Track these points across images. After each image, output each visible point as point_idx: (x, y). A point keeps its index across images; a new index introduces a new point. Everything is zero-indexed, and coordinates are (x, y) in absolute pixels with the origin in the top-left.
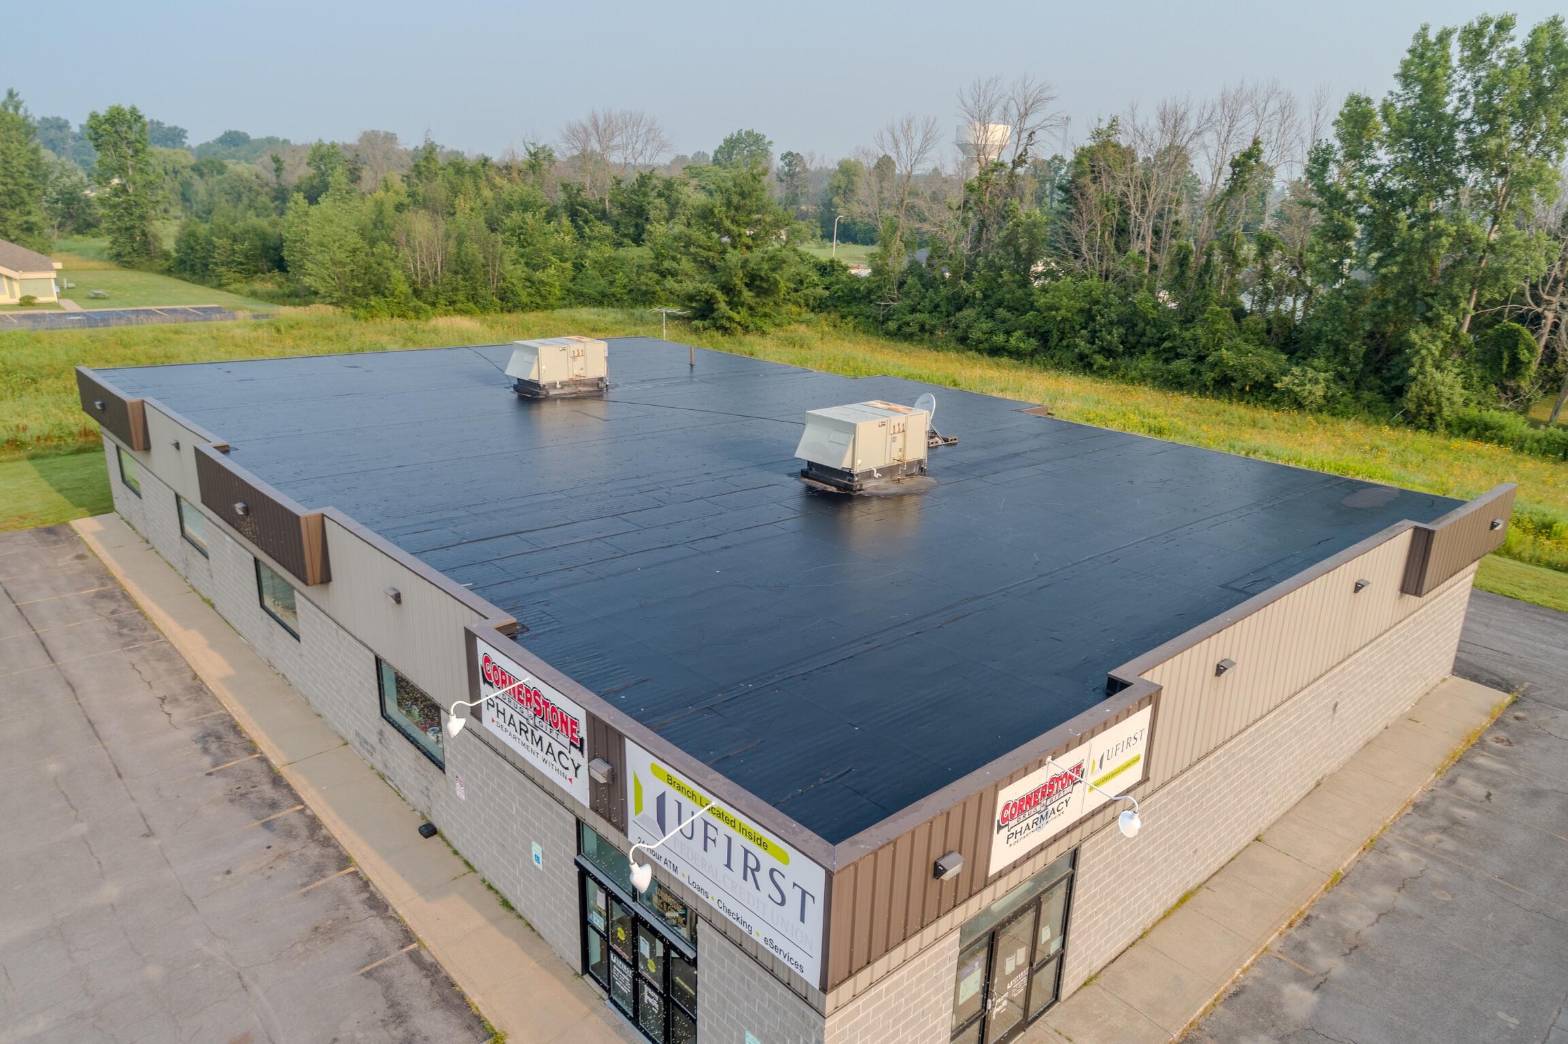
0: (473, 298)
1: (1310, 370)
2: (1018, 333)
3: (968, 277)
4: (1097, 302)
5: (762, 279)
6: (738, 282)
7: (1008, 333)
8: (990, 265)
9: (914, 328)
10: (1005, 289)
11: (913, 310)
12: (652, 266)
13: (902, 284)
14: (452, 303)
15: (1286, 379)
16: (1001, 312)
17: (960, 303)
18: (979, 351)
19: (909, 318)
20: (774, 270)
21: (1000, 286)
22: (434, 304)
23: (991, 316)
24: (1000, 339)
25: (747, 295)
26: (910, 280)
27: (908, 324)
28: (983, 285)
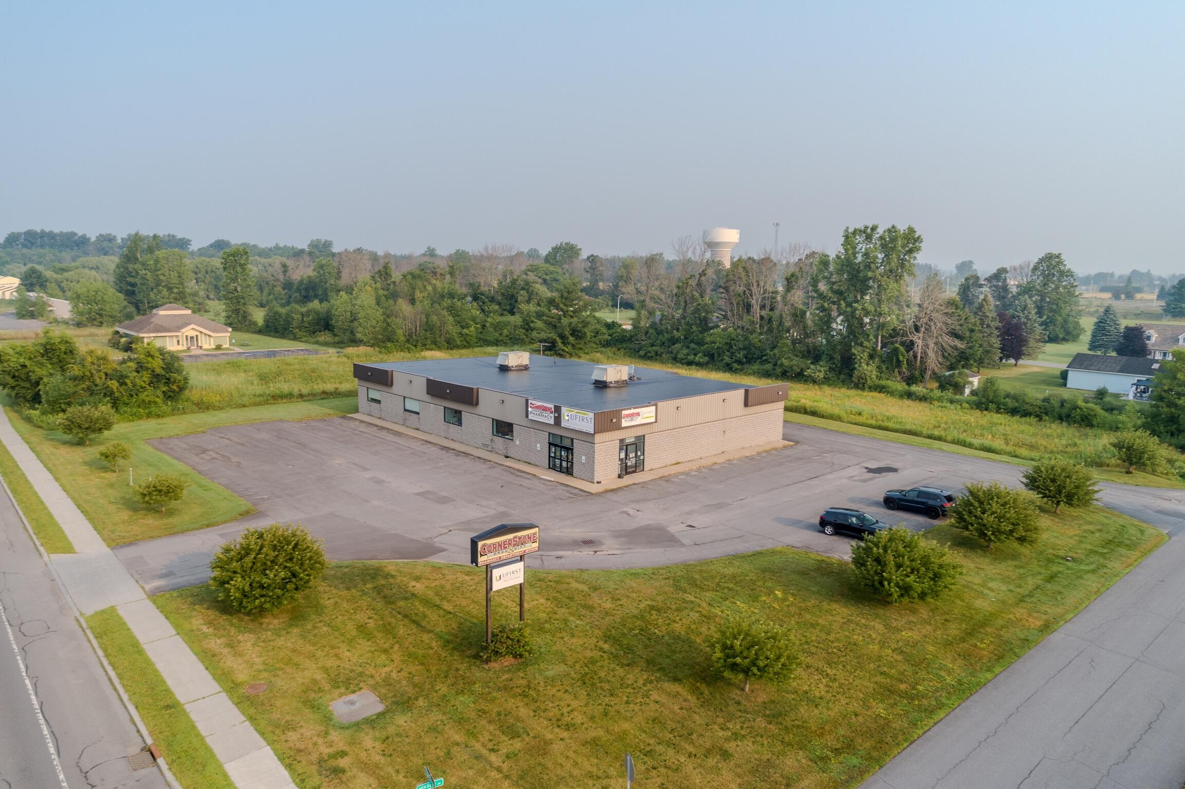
0: (435, 343)
1: (818, 367)
2: (700, 355)
3: (678, 330)
4: (734, 340)
5: (578, 331)
6: (567, 333)
7: (695, 355)
8: (688, 324)
9: (653, 354)
10: (694, 334)
11: (652, 345)
12: (521, 326)
13: (647, 333)
14: (425, 345)
15: (809, 371)
16: (692, 345)
17: (674, 341)
18: (683, 364)
19: (650, 349)
20: (584, 327)
21: (692, 333)
22: (415, 346)
23: (688, 347)
24: (691, 357)
25: (571, 339)
26: (650, 331)
27: (650, 352)
28: (684, 333)
